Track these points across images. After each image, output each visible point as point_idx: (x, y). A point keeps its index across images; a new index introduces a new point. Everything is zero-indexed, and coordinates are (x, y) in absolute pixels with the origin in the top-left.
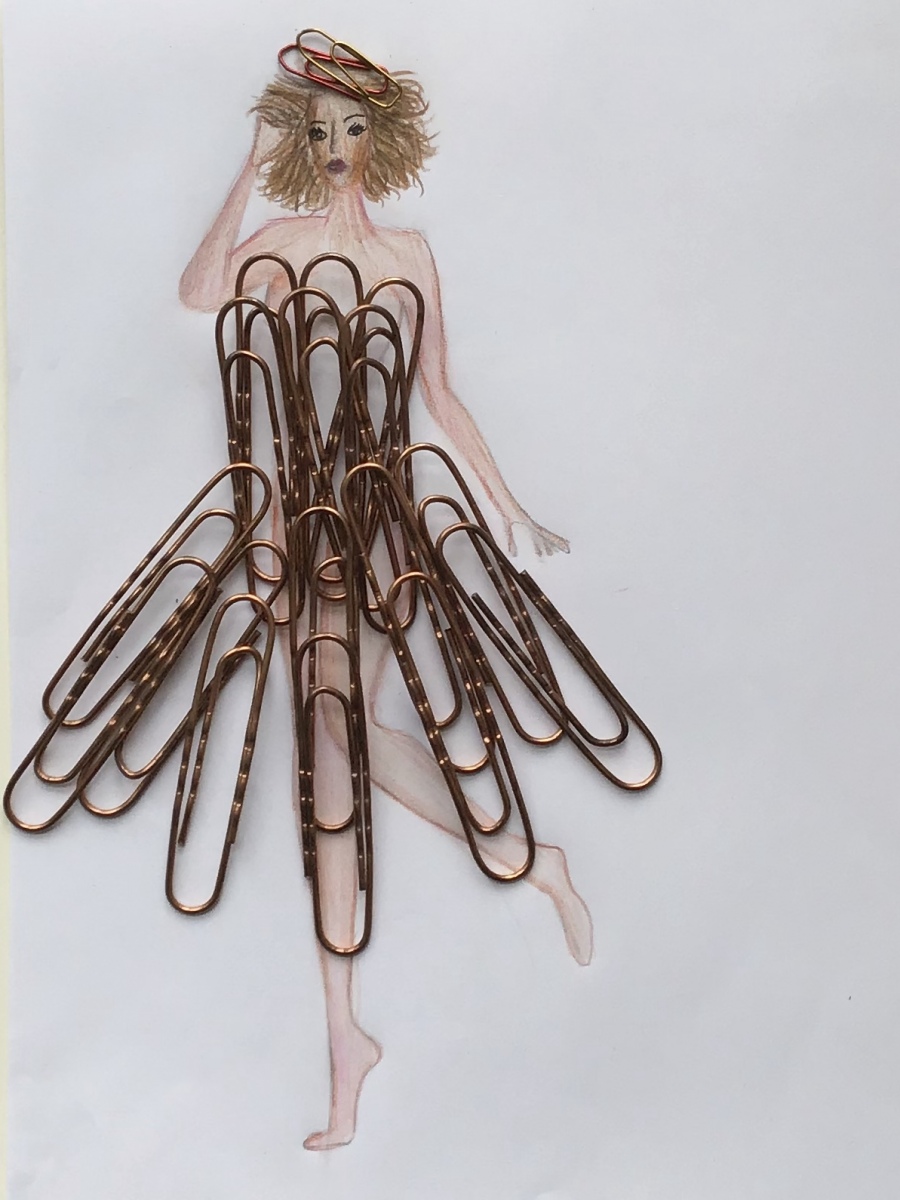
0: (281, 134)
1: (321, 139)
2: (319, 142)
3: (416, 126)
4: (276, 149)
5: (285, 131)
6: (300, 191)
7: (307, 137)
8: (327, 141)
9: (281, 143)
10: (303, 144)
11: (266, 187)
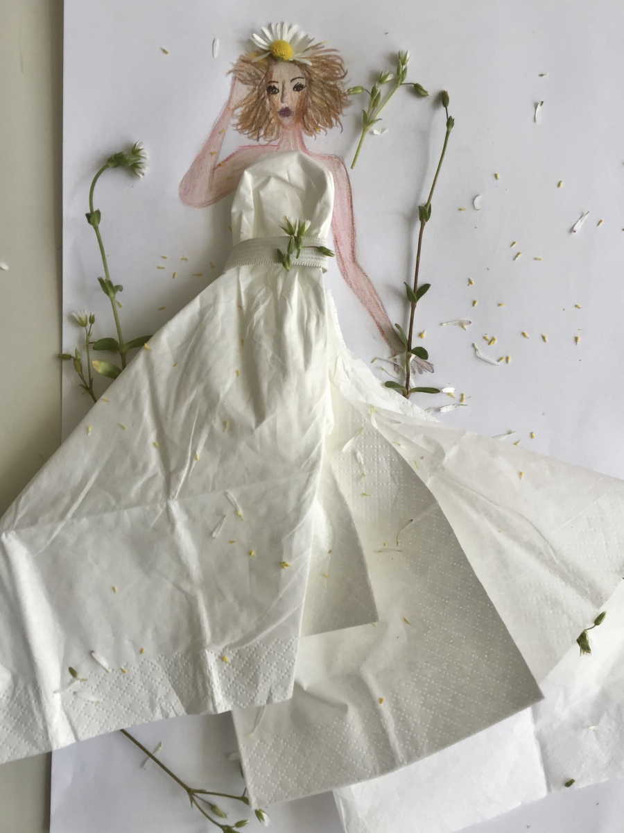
0: (248, 89)
1: (275, 93)
2: (274, 96)
3: (338, 86)
4: (245, 99)
5: (251, 87)
6: (260, 128)
7: (266, 91)
8: (279, 95)
9: (248, 95)
10: (263, 96)
11: (238, 125)
